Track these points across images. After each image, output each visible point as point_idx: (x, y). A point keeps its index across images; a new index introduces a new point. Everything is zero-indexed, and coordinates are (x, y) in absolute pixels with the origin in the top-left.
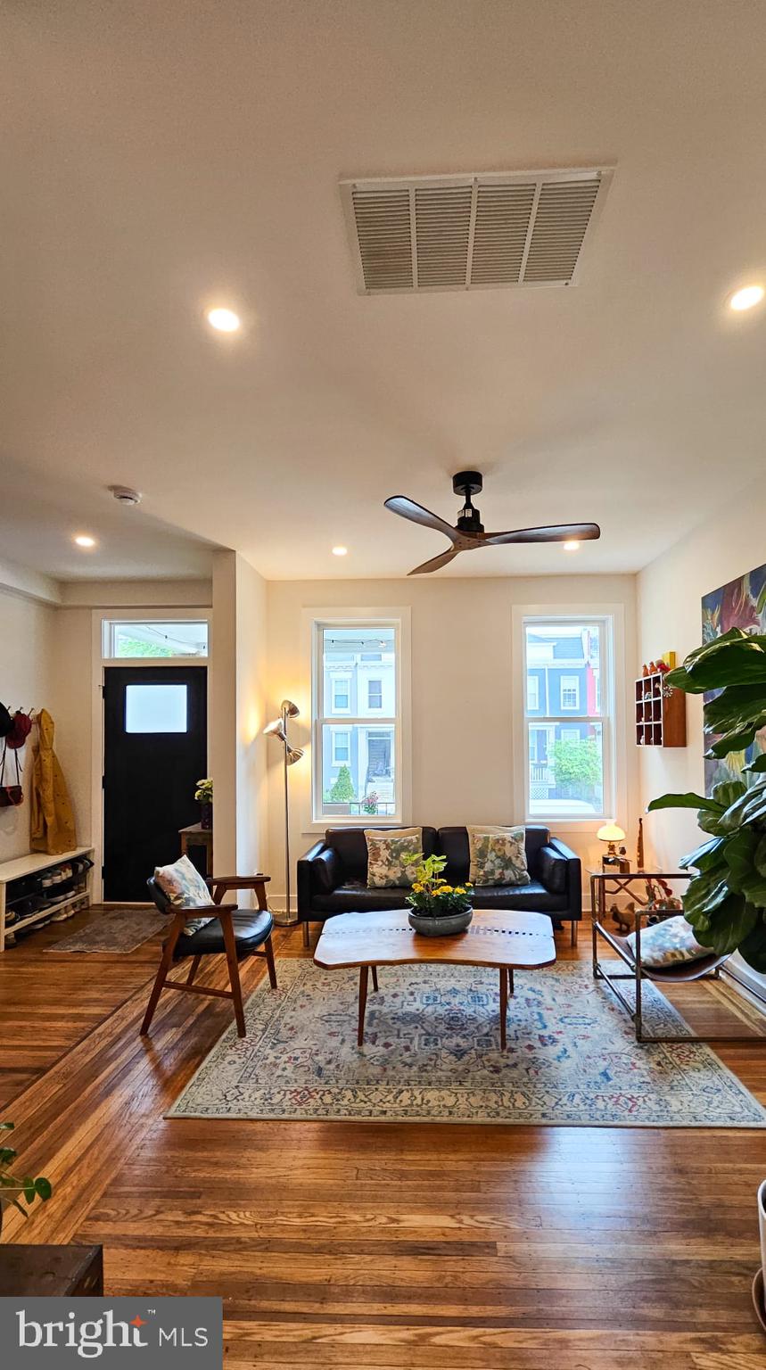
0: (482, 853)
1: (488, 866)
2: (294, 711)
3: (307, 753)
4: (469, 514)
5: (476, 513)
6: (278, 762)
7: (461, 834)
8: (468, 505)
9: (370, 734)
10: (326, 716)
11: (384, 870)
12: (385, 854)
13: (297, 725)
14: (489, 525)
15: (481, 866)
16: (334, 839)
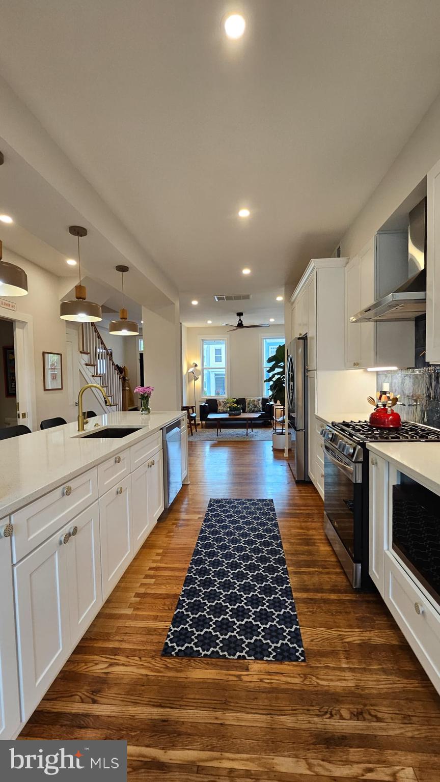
0: (249, 404)
1: (250, 407)
2: (196, 366)
3: (200, 377)
4: (240, 322)
5: (242, 322)
6: (192, 380)
7: (244, 400)
8: (240, 320)
9: (216, 375)
10: (205, 367)
11: (222, 408)
12: (222, 404)
13: (196, 370)
14: (244, 324)
15: (248, 407)
16: (208, 401)
